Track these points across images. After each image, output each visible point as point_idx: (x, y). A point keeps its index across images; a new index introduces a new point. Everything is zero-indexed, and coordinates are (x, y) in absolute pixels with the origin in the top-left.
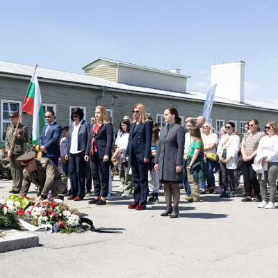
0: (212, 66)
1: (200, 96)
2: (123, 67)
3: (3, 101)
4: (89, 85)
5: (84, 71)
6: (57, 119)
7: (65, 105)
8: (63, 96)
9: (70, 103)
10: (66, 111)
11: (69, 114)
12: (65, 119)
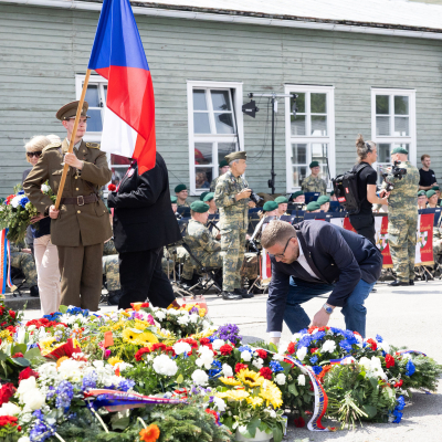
3: (191, 85)
4: (421, 29)
6: (339, 125)
7: (357, 86)
8: (351, 64)
9: (372, 82)
10: (360, 103)
11: (370, 112)
12: (360, 126)
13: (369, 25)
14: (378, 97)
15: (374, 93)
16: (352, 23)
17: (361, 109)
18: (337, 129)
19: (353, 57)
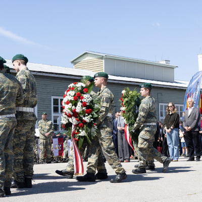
0: (199, 56)
1: (185, 84)
2: (109, 59)
5: (73, 64)
6: (39, 109)
7: (46, 95)
8: (43, 87)
9: (52, 94)
10: (47, 101)
11: (51, 104)
12: (47, 110)
13: (50, 73)
14: (54, 99)
15: (53, 98)
16: (44, 72)
17: (48, 103)
18: (38, 110)
19: (45, 84)
